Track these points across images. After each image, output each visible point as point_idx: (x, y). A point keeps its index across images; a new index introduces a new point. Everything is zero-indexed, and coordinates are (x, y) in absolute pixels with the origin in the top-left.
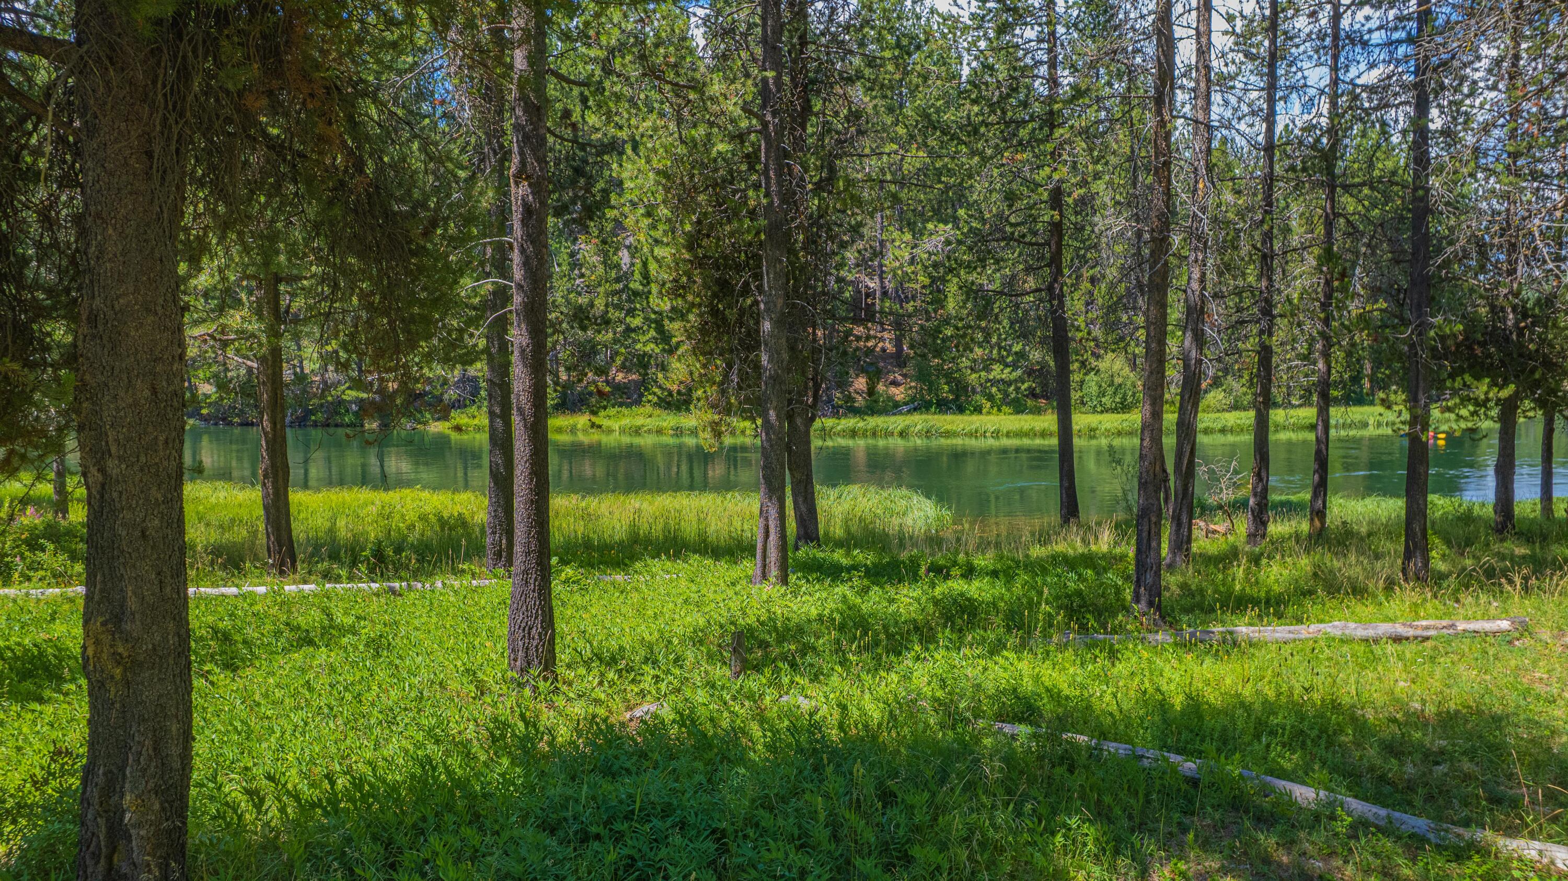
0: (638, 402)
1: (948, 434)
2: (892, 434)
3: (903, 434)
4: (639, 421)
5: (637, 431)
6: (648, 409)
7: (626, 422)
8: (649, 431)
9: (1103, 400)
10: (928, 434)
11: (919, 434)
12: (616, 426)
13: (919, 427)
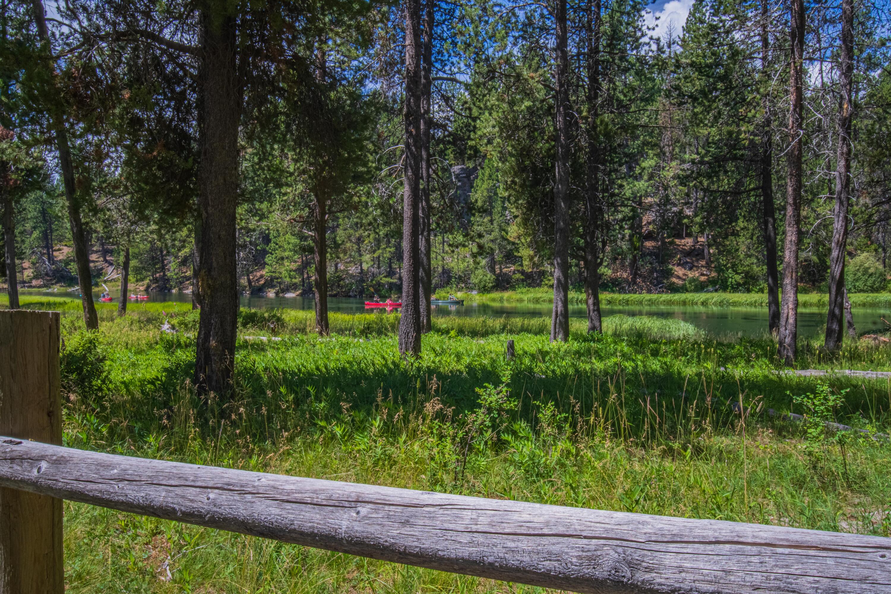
0: (539, 285)
1: (735, 304)
2: (696, 304)
3: (704, 303)
4: (539, 295)
5: (537, 301)
6: (546, 288)
7: (531, 295)
8: (544, 301)
9: (857, 284)
10: (721, 303)
11: (715, 304)
12: (525, 298)
13: (715, 299)
